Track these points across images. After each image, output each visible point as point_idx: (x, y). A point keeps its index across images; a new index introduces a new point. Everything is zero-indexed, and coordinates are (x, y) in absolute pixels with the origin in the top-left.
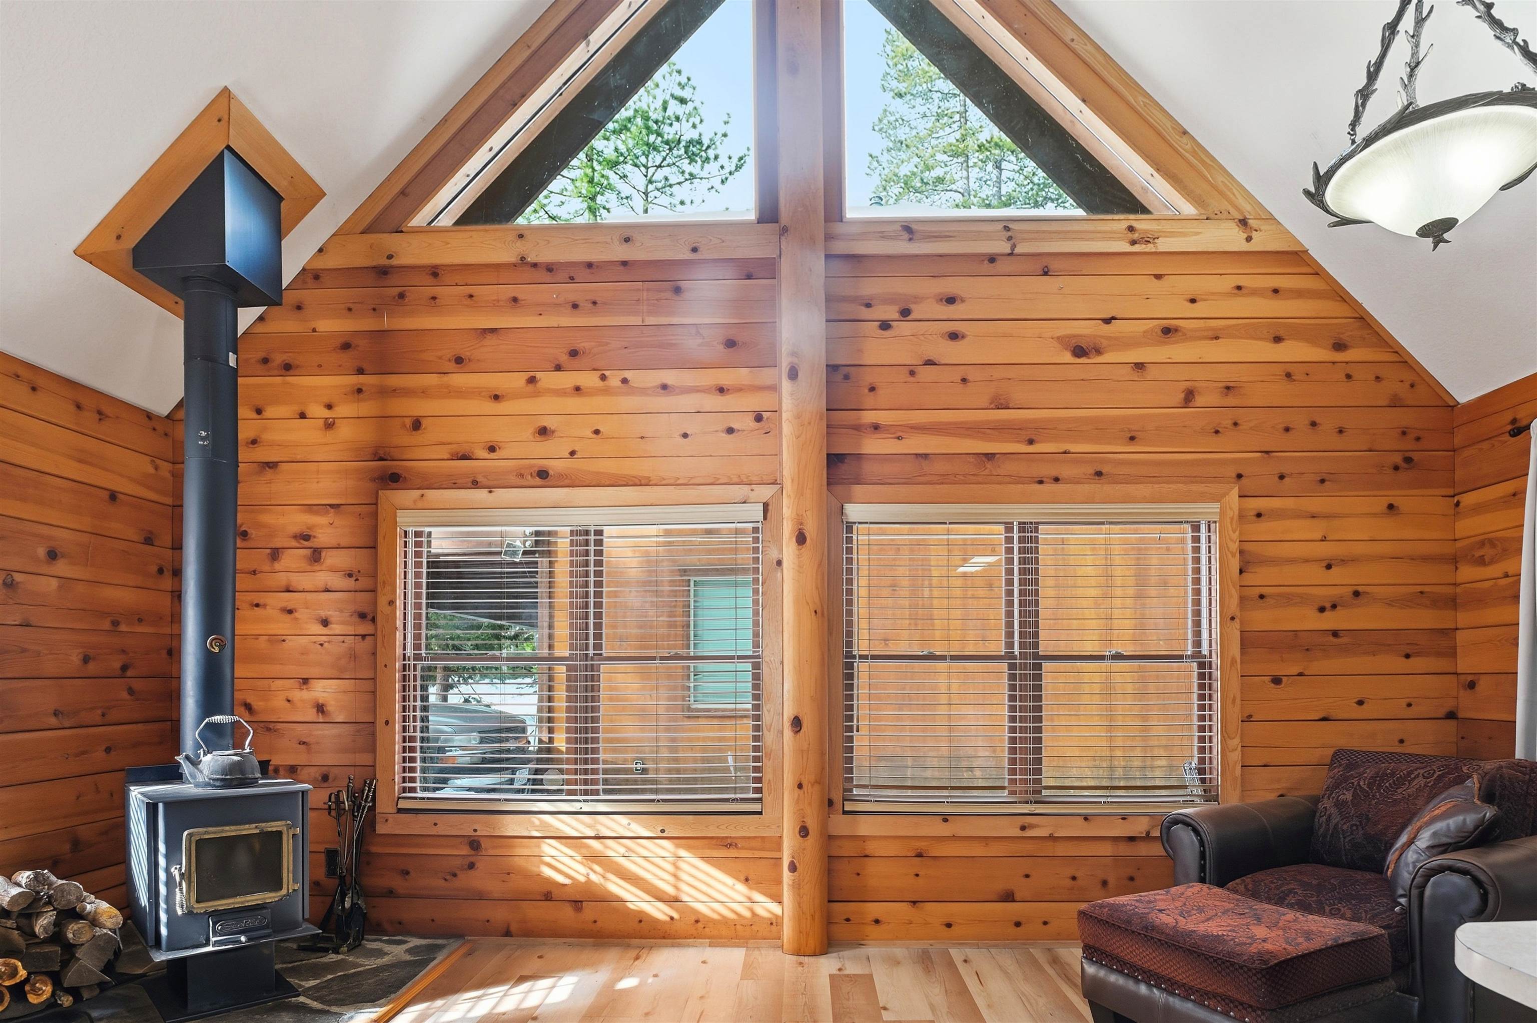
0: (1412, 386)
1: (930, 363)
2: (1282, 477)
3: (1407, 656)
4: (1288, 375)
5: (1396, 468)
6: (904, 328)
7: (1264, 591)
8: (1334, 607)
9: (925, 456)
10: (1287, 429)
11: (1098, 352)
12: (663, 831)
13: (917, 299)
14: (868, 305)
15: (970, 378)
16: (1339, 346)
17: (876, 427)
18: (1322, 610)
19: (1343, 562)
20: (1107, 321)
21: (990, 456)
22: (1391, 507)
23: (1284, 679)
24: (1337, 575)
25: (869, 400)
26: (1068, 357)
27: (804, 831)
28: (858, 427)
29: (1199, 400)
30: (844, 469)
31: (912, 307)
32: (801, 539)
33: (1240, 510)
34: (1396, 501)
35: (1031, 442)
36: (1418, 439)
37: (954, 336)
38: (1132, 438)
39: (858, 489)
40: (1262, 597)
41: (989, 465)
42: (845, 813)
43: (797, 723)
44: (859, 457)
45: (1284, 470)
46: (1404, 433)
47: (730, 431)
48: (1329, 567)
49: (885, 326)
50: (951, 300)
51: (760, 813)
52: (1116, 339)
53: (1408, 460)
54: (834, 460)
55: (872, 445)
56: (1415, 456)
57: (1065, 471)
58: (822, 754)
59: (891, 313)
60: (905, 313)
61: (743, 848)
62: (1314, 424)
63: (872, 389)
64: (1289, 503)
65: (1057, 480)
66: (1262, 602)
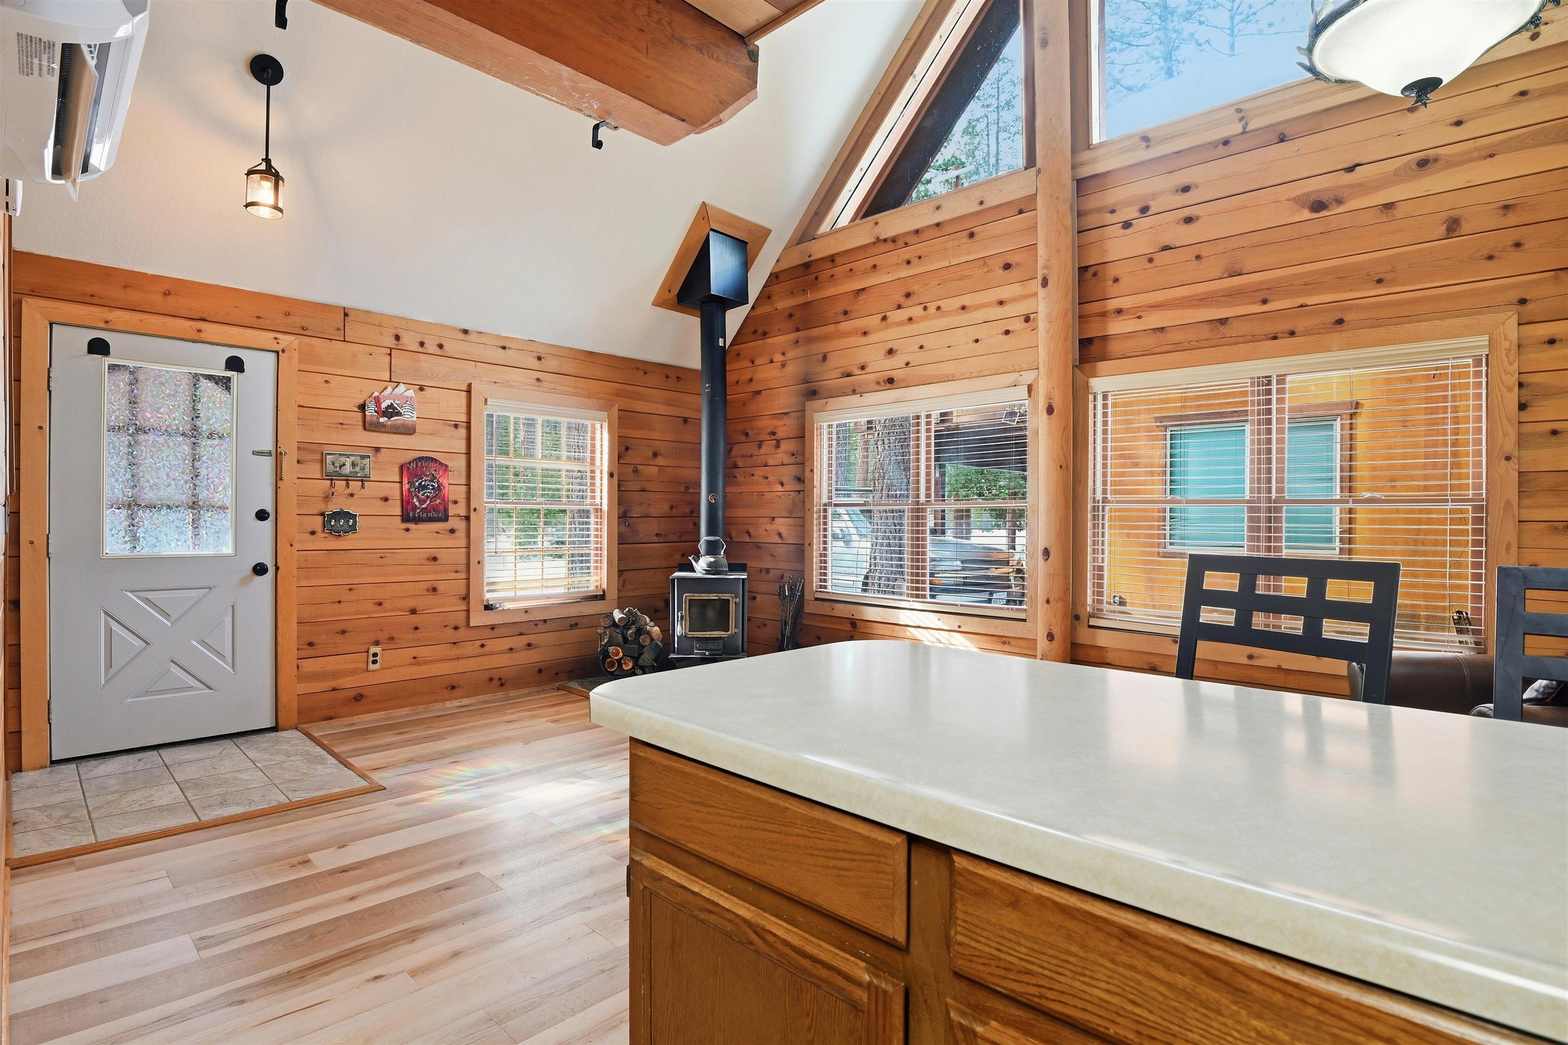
1: (1166, 248)
6: (1144, 223)
7: (1557, 426)
9: (1162, 329)
11: (1339, 201)
12: (959, 627)
13: (1154, 196)
14: (1113, 212)
15: (1203, 254)
17: (1119, 311)
20: (1351, 169)
21: (1223, 321)
25: (1112, 289)
26: (1306, 214)
27: (1050, 637)
28: (1104, 315)
29: (1466, 228)
30: (1095, 349)
31: (1151, 203)
32: (1050, 410)
33: (1521, 339)
35: (1265, 302)
37: (1188, 220)
38: (1380, 281)
39: (1102, 366)
40: (1554, 432)
41: (1222, 329)
42: (1090, 627)
43: (1046, 553)
44: (1105, 338)
47: (1007, 332)
49: (1127, 225)
50: (1186, 189)
51: (1025, 620)
52: (1360, 185)
54: (1085, 343)
55: (1116, 327)
57: (1300, 325)
58: (1066, 577)
59: (1131, 213)
60: (1144, 210)
61: (1014, 646)
63: (1116, 280)
65: (1292, 333)
66: (1554, 439)
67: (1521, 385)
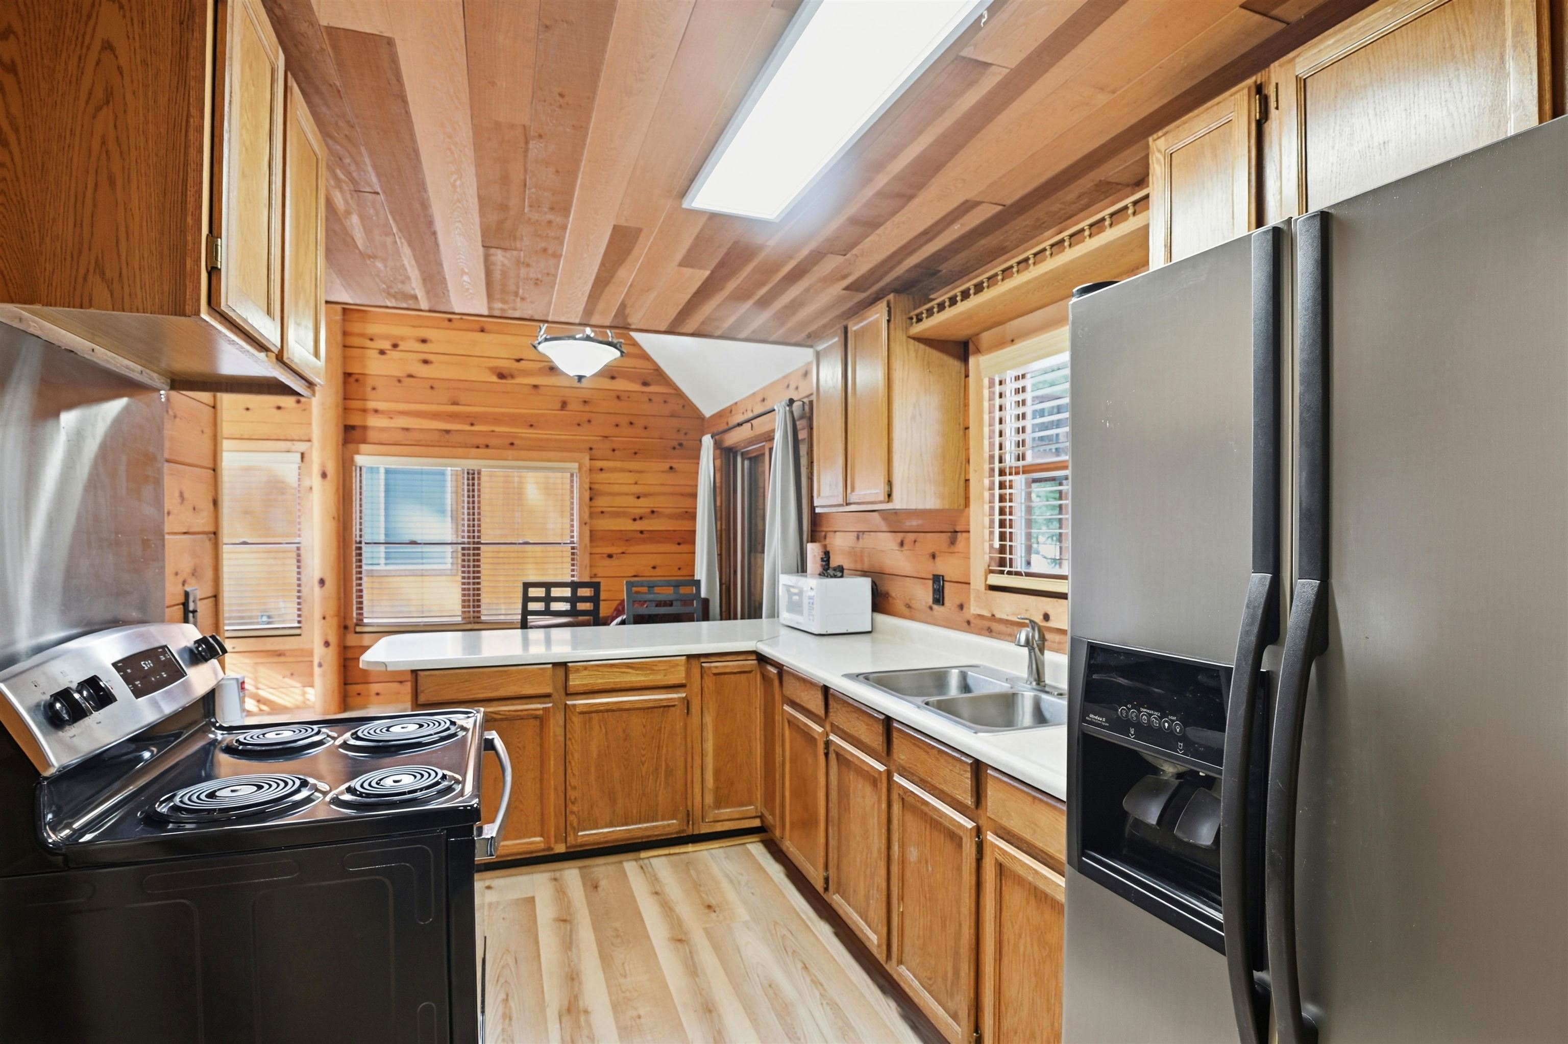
0: (683, 406)
1: (410, 376)
2: (614, 450)
3: (679, 544)
4: (618, 397)
5: (674, 448)
6: (394, 354)
7: (604, 509)
8: (641, 518)
9: (407, 429)
10: (617, 425)
11: (512, 377)
12: (234, 648)
13: (403, 338)
14: (371, 340)
15: (435, 386)
16: (645, 384)
17: (376, 411)
18: (635, 520)
19: (646, 495)
20: (518, 360)
21: (448, 432)
22: (671, 468)
23: (615, 556)
24: (643, 502)
25: (371, 394)
26: (494, 379)
27: (327, 644)
28: (364, 411)
29: (569, 407)
30: (356, 434)
31: (400, 343)
32: (324, 475)
33: (590, 466)
34: (674, 466)
35: (472, 424)
36: (686, 434)
37: (426, 362)
38: (531, 426)
39: (363, 447)
40: (602, 512)
41: (447, 436)
42: (356, 633)
43: (322, 582)
44: (365, 428)
45: (616, 446)
46: (678, 431)
47: (279, 408)
48: (638, 498)
49: (382, 352)
50: (424, 341)
51: (300, 635)
52: (522, 370)
53: (680, 445)
54: (348, 429)
55: (373, 421)
56: (684, 443)
57: (492, 442)
58: (339, 599)
59: (386, 345)
60: (395, 346)
61: (289, 656)
62: (631, 423)
63: (374, 389)
64: (618, 464)
65: (487, 446)
66: (602, 515)
67: (590, 489)
